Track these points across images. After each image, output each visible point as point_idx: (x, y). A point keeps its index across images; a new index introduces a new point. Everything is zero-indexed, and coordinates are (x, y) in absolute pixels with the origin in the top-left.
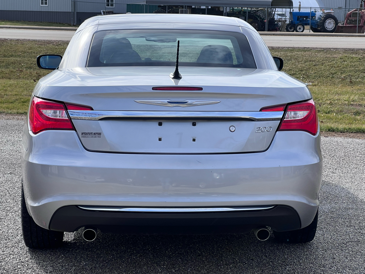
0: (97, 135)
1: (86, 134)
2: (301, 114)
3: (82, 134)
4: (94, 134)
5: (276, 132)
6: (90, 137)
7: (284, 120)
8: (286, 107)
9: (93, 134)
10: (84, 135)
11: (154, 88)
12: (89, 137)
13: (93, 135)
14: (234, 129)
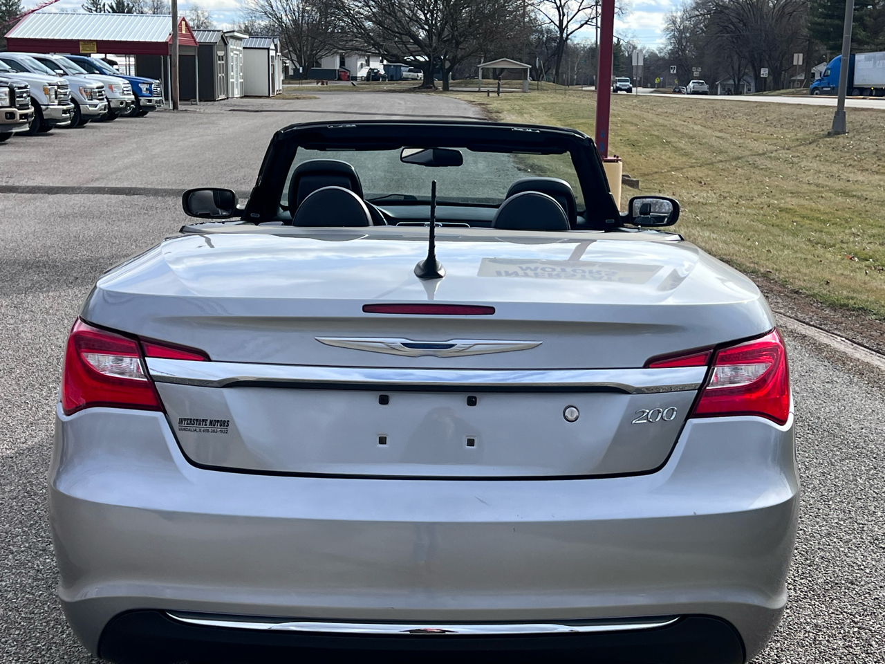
0: (218, 426)
1: (191, 421)
2: (750, 372)
3: (181, 421)
4: (211, 422)
5: (686, 421)
6: (200, 431)
7: (707, 388)
8: (713, 355)
9: (208, 423)
10: (184, 425)
11: (367, 308)
12: (198, 429)
13: (208, 426)
14: (576, 414)
